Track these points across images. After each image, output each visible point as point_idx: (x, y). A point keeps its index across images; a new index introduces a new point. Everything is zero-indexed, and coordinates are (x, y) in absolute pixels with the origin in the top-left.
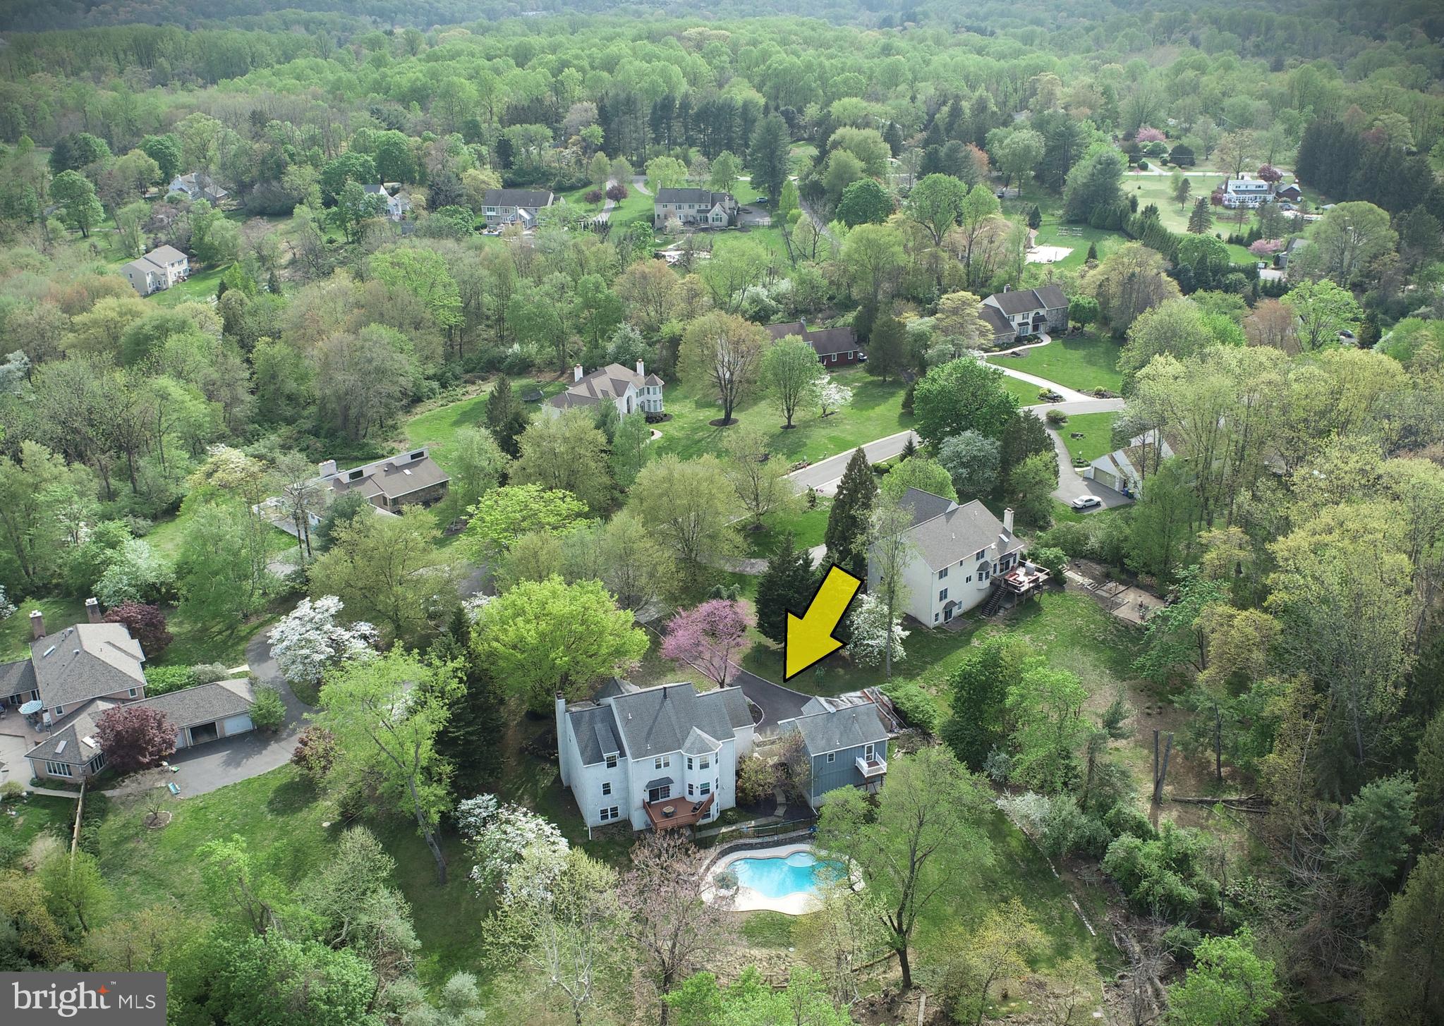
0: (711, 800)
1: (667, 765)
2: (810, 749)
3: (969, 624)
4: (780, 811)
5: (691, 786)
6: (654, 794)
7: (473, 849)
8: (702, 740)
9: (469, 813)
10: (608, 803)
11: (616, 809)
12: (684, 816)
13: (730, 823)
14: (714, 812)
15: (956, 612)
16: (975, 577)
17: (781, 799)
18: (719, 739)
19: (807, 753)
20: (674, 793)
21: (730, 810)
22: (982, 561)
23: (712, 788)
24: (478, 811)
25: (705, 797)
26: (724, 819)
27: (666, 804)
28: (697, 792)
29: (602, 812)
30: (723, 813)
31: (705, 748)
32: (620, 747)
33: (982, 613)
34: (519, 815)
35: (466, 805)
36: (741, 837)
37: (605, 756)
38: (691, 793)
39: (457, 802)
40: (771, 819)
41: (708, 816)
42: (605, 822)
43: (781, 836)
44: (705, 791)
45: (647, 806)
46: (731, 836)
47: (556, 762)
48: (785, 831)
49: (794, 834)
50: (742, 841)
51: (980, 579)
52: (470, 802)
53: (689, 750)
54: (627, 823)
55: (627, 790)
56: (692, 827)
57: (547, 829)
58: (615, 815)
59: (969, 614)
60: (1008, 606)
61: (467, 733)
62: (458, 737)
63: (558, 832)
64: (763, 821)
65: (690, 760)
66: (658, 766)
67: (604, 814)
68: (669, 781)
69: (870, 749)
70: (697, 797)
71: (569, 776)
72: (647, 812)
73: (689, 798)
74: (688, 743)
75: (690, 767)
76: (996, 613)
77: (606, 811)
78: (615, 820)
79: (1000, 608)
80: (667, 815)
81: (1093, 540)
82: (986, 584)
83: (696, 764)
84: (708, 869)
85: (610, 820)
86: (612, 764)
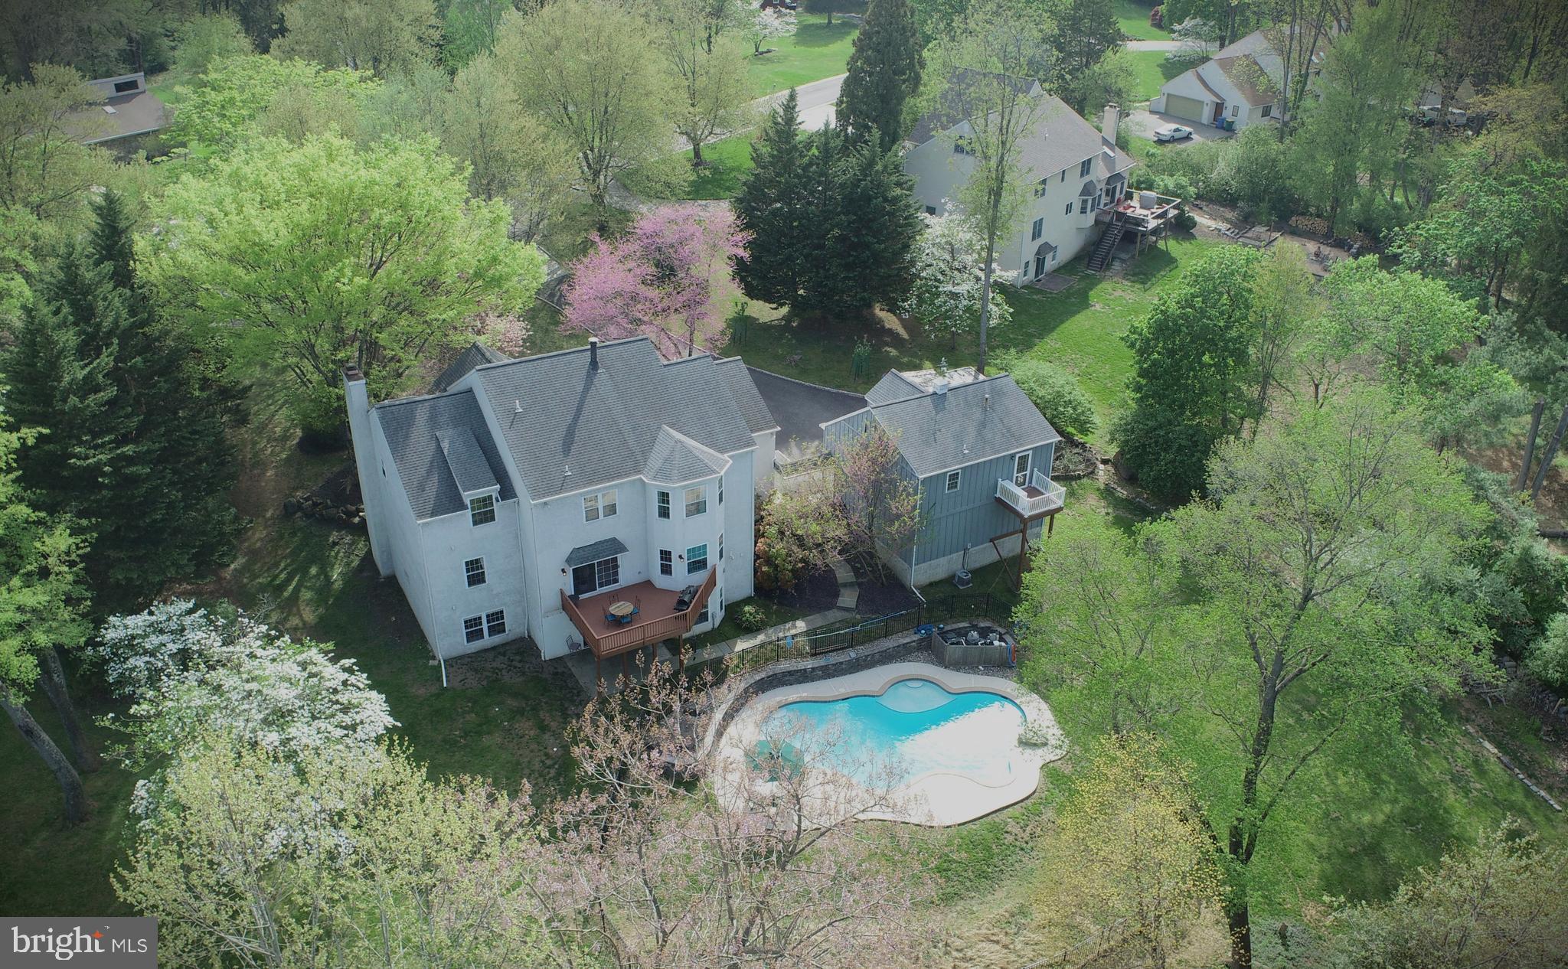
0: (712, 582)
1: (611, 510)
2: (913, 463)
3: (1075, 282)
4: (848, 599)
5: (666, 555)
6: (583, 578)
7: (127, 739)
8: (688, 452)
9: (131, 644)
10: (480, 602)
11: (499, 615)
12: (655, 623)
13: (750, 630)
14: (715, 608)
15: (1050, 264)
16: (1077, 207)
17: (843, 574)
18: (722, 451)
19: (907, 473)
20: (628, 572)
21: (747, 601)
22: (1087, 179)
23: (712, 558)
24: (154, 640)
25: (700, 578)
26: (735, 623)
27: (615, 597)
28: (679, 567)
29: (468, 624)
30: (732, 610)
31: (695, 469)
32: (500, 475)
33: (1088, 267)
34: (252, 642)
35: (119, 627)
36: (777, 658)
37: (468, 496)
38: (666, 570)
39: (99, 622)
40: (833, 616)
41: (703, 617)
42: (477, 645)
43: (863, 651)
44: (697, 564)
45: (569, 605)
46: (756, 658)
47: (362, 529)
48: (869, 638)
49: (889, 643)
50: (784, 666)
51: (1083, 211)
52: (131, 621)
53: (663, 474)
54: (526, 646)
55: (522, 573)
56: (674, 645)
57: (333, 673)
58: (497, 628)
59: (1069, 267)
60: (1124, 256)
61: (120, 458)
62: (97, 469)
63: (362, 679)
64: (818, 620)
65: (664, 497)
66: (592, 515)
67: (473, 629)
68: (615, 546)
69: (1023, 460)
70: (681, 578)
71: (389, 554)
72: (573, 618)
73: (661, 581)
74: (655, 460)
75: (664, 513)
76: (1109, 267)
77: (477, 621)
78: (498, 639)
79: (1114, 258)
80: (618, 622)
81: (1222, 164)
82: (1090, 219)
83: (677, 506)
84: (719, 734)
85: (488, 641)
86: (484, 515)
